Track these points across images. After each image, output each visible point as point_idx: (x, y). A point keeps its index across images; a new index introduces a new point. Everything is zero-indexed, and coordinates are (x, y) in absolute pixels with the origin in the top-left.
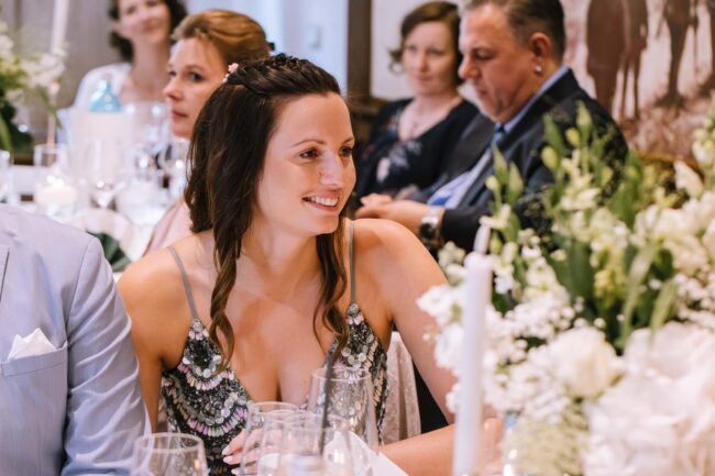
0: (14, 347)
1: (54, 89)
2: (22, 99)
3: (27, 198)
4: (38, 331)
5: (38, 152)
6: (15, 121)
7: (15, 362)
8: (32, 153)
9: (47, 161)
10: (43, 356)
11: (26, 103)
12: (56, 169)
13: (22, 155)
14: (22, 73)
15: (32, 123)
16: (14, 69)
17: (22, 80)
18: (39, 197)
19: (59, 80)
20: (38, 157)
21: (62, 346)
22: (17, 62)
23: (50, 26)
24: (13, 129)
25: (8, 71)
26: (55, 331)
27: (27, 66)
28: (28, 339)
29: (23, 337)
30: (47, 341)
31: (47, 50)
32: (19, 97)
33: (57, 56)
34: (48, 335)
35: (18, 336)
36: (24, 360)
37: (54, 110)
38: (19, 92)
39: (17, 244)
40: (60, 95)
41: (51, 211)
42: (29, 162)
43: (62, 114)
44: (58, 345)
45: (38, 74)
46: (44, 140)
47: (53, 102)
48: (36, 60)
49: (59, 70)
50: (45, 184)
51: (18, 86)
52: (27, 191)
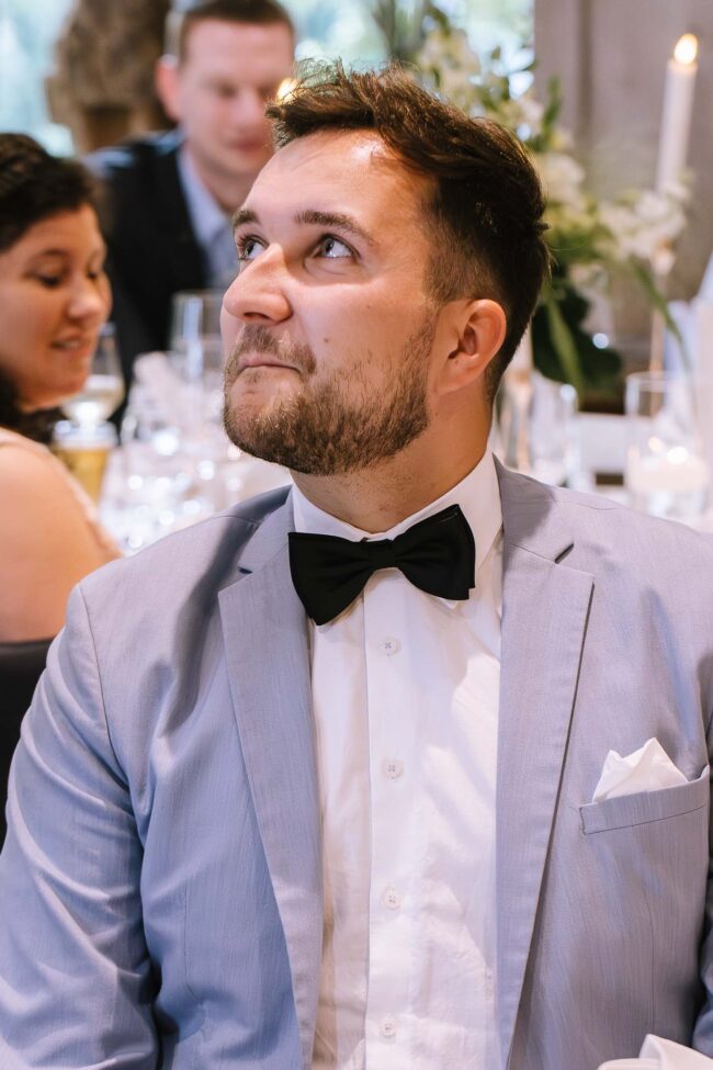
0: (605, 772)
1: (663, 262)
2: (602, 282)
3: (610, 479)
4: (653, 742)
5: (634, 387)
6: (588, 325)
7: (606, 805)
8: (621, 390)
9: (650, 405)
10: (661, 793)
11: (609, 291)
12: (664, 422)
13: (602, 393)
14: (602, 231)
15: (619, 330)
16: (586, 222)
17: (601, 246)
18: (634, 478)
19: (673, 245)
20: (632, 398)
21: (698, 775)
22: (592, 210)
23: (654, 138)
24: (583, 342)
25: (576, 227)
26: (686, 744)
27: (612, 218)
28: (634, 759)
29: (624, 754)
30: (670, 764)
31: (651, 185)
32: (596, 276)
33: (670, 197)
34: (672, 752)
35: (613, 754)
36: (624, 802)
37: (662, 303)
38: (596, 267)
39: (610, 568)
40: (675, 273)
41: (659, 505)
42: (616, 408)
43: (677, 310)
44: (691, 772)
45: (633, 232)
46: (643, 365)
47: (661, 288)
48: (627, 205)
49: (675, 224)
50: (646, 452)
51: (594, 256)
52: (609, 465)
